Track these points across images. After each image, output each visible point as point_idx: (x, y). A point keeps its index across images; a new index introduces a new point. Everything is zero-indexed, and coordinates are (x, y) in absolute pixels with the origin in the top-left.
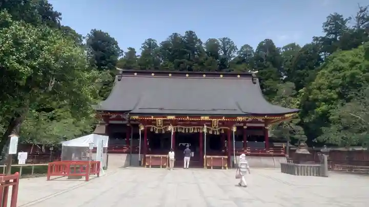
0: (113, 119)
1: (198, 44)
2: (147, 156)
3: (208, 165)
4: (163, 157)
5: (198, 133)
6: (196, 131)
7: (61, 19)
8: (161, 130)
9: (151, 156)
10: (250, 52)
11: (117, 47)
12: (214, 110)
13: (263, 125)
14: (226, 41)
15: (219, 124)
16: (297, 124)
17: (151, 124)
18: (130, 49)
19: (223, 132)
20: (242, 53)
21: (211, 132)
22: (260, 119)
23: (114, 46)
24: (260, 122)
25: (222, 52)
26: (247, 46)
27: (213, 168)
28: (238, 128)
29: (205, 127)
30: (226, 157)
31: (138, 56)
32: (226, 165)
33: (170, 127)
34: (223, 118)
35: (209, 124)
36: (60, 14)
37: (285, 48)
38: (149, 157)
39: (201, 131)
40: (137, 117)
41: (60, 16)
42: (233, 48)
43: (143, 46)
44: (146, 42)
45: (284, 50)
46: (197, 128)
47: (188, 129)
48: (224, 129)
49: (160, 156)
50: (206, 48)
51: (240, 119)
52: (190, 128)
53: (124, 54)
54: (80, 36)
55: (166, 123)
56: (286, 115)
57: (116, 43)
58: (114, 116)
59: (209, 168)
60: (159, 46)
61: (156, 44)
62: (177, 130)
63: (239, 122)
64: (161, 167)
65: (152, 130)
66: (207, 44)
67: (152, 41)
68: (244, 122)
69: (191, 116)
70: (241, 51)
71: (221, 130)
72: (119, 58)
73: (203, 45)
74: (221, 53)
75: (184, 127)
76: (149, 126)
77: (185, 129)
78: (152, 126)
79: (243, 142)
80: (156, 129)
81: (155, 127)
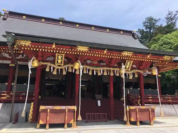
2: (42, 108)
3: (133, 120)
4: (69, 110)
6: (105, 74)
8: (62, 70)
15: (132, 67)
19: (136, 76)
27: (141, 124)
33: (77, 64)
38: (45, 111)
46: (107, 71)
49: (63, 107)
65: (47, 70)
75: (91, 68)
76: (45, 63)
77: (93, 71)
78: (49, 64)
79: (139, 89)
80: (54, 68)
81: (52, 65)
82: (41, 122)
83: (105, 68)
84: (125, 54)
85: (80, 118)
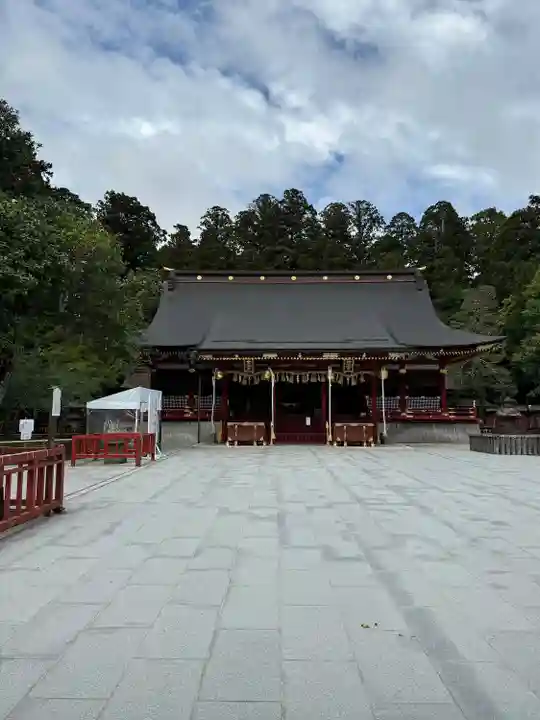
0: (165, 361)
1: (308, 215)
2: (229, 424)
3: (339, 439)
4: (258, 427)
5: (319, 383)
6: (313, 380)
7: (51, 174)
8: (252, 379)
9: (236, 424)
10: (409, 227)
11: (154, 224)
12: (348, 341)
13: (436, 367)
14: (363, 208)
15: (355, 367)
16: (499, 364)
17: (233, 368)
18: (179, 226)
19: (362, 380)
20: (392, 229)
21: (340, 382)
22: (430, 356)
23: (149, 222)
24: (430, 362)
25: (355, 228)
26: (401, 215)
27: (348, 445)
28: (391, 373)
29: (330, 371)
30: (371, 425)
31: (196, 240)
32: (371, 439)
33: (268, 372)
34: (364, 356)
35: (338, 366)
36: (50, 166)
37: (477, 217)
38: (232, 427)
39: (323, 380)
40: (209, 357)
41: (49, 170)
42: (376, 220)
43: (203, 220)
44: (209, 214)
45: (474, 222)
46: (316, 375)
47: (300, 377)
48: (366, 376)
49: (252, 424)
50: (324, 222)
51: (394, 356)
52: (303, 373)
53: (169, 239)
54: (88, 207)
55: (261, 365)
56: (480, 348)
57: (152, 217)
58: (165, 356)
59: (341, 444)
60: (234, 220)
61: (227, 217)
62: (280, 378)
63: (393, 362)
64: (255, 443)
65: (235, 380)
66: (325, 214)
67: (221, 210)
68: (401, 363)
69: (305, 352)
70: (392, 225)
71: (359, 376)
72: (159, 246)
73: (318, 217)
74: (354, 232)
75: (293, 373)
76: (230, 372)
77: (295, 377)
78: (236, 373)
79: (398, 397)
80: (242, 377)
81: (242, 374)
82: (230, 439)
83: (314, 373)
84: (326, 356)
85: (273, 436)
